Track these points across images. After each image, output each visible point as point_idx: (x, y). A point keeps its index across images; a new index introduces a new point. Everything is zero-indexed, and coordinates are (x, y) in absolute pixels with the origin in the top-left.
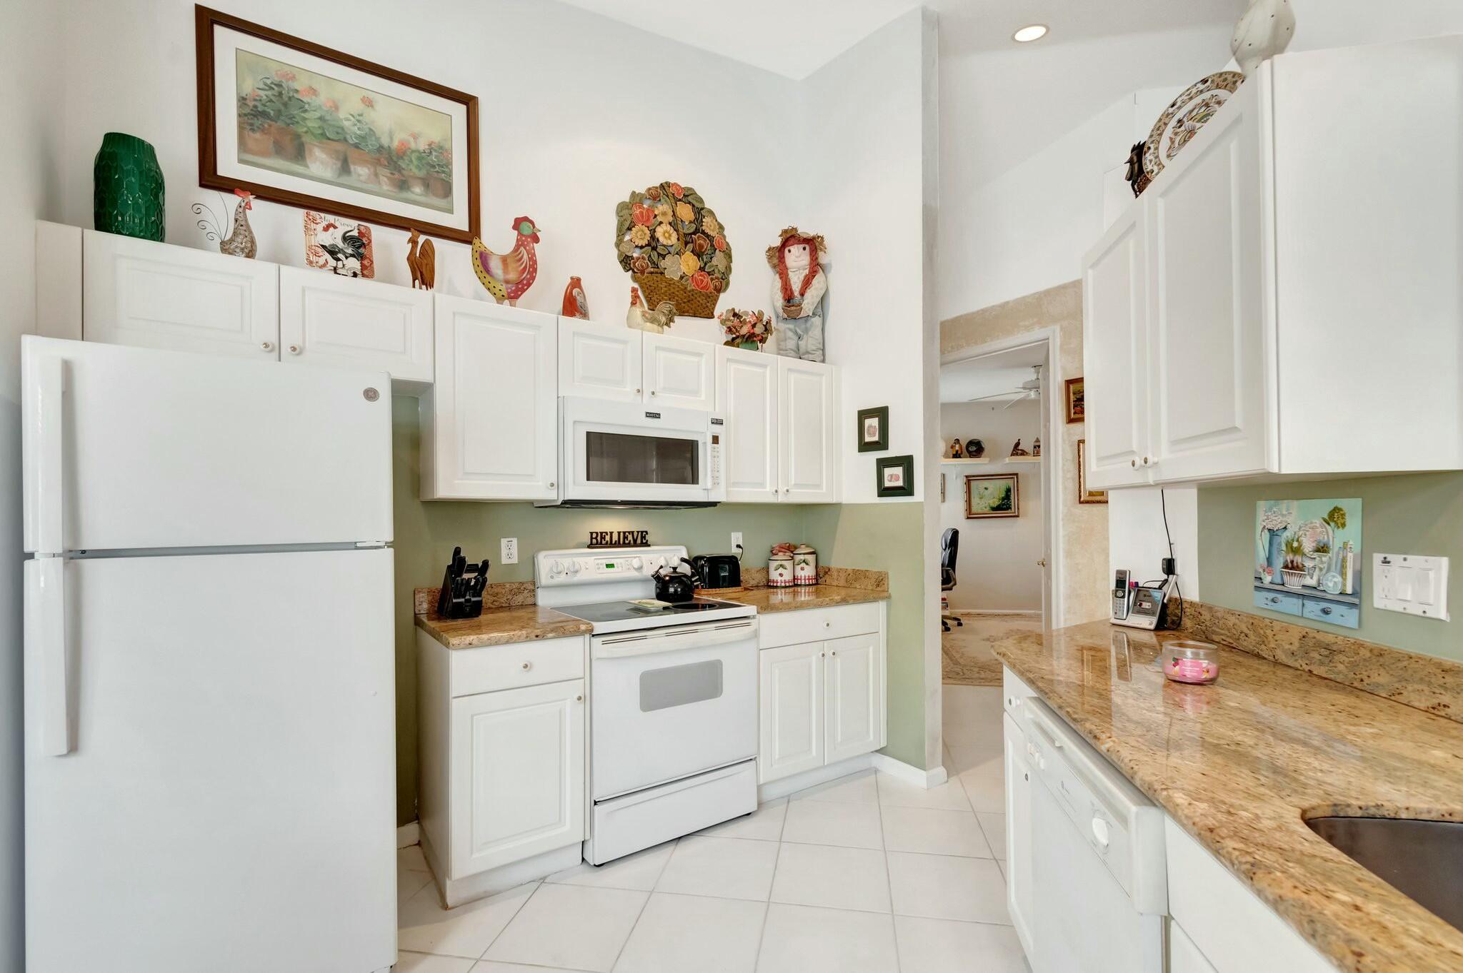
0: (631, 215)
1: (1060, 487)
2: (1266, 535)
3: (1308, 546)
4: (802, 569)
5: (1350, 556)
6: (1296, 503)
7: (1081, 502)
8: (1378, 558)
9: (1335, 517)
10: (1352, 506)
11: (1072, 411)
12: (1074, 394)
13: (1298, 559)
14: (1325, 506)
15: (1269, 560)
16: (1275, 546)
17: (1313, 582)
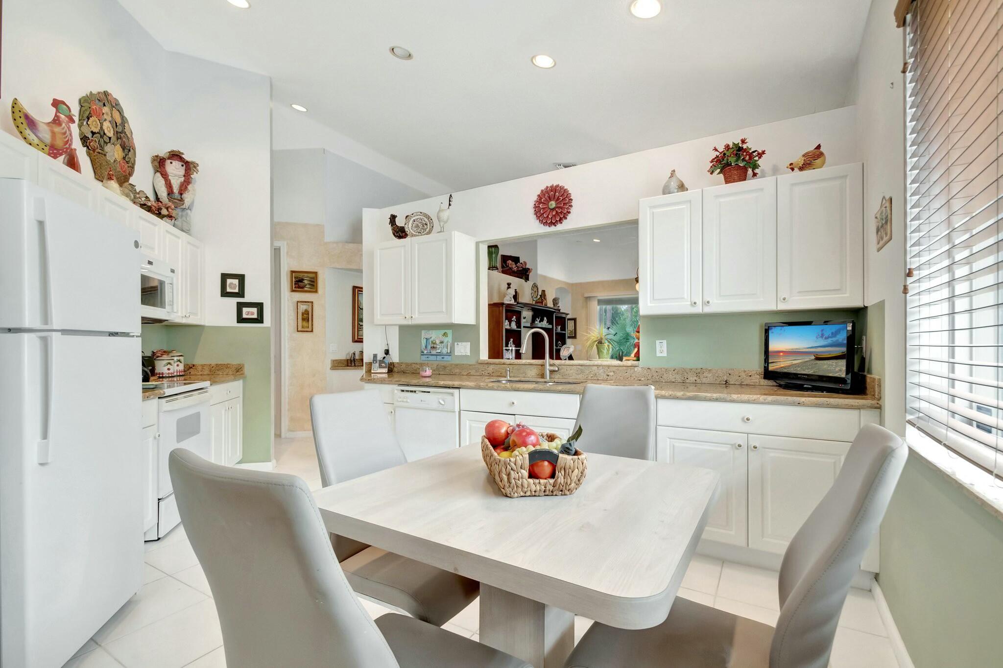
0: (90, 108)
1: (287, 323)
2: (425, 340)
3: (438, 342)
4: (178, 365)
5: (449, 344)
6: (434, 331)
7: (298, 331)
8: (456, 344)
9: (445, 334)
10: (450, 332)
11: (294, 286)
12: (295, 278)
13: (435, 346)
14: (443, 332)
15: (426, 347)
16: (428, 343)
17: (439, 351)
